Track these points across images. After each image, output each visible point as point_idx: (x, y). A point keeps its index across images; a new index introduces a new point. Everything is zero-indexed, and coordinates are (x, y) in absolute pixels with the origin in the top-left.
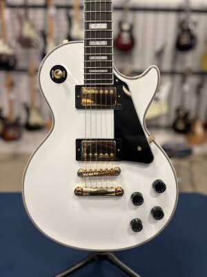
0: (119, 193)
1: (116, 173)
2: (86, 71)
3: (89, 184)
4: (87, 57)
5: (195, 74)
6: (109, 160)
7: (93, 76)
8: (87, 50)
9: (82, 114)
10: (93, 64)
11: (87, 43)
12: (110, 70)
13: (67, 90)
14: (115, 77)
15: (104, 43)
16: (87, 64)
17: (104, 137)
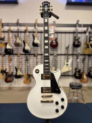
0: (52, 102)
1: (51, 96)
2: (44, 71)
3: (44, 99)
4: (44, 68)
5: (81, 55)
6: (49, 93)
7: (45, 72)
8: (44, 66)
9: (43, 81)
10: (46, 69)
11: (44, 64)
12: (49, 71)
13: (39, 75)
14: (51, 72)
15: (48, 64)
16: (44, 69)
17: (48, 87)
